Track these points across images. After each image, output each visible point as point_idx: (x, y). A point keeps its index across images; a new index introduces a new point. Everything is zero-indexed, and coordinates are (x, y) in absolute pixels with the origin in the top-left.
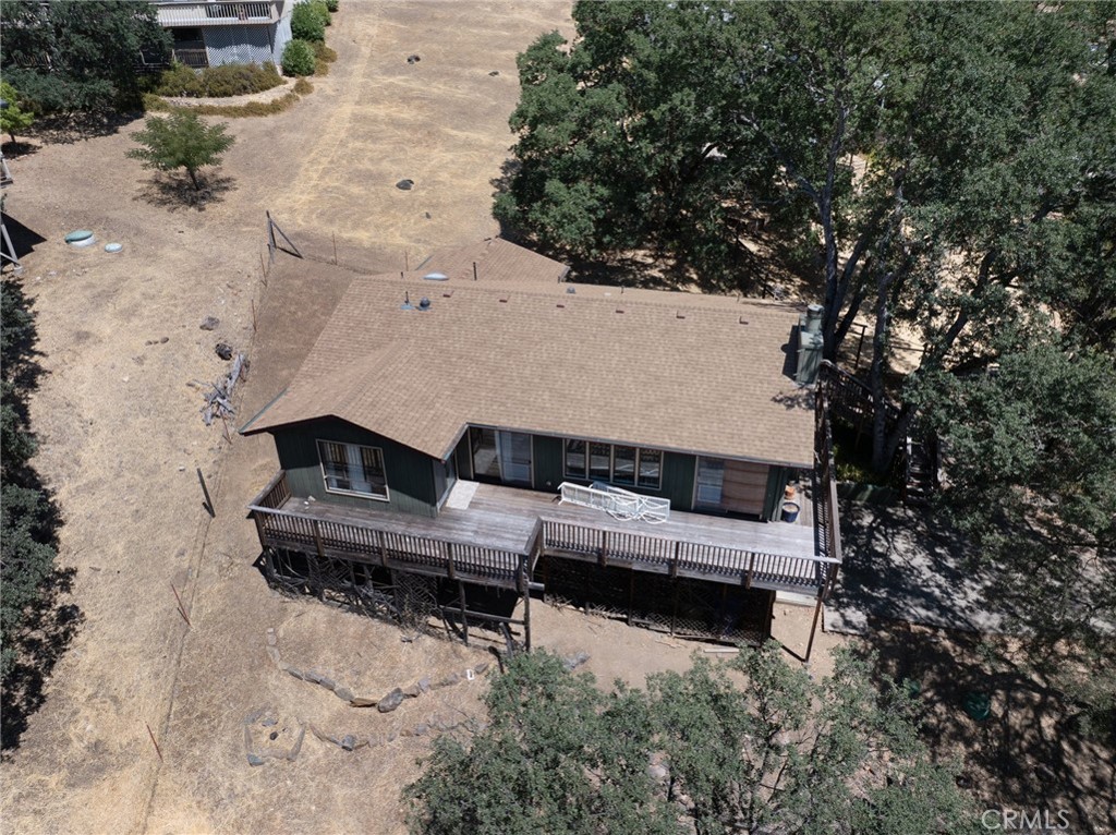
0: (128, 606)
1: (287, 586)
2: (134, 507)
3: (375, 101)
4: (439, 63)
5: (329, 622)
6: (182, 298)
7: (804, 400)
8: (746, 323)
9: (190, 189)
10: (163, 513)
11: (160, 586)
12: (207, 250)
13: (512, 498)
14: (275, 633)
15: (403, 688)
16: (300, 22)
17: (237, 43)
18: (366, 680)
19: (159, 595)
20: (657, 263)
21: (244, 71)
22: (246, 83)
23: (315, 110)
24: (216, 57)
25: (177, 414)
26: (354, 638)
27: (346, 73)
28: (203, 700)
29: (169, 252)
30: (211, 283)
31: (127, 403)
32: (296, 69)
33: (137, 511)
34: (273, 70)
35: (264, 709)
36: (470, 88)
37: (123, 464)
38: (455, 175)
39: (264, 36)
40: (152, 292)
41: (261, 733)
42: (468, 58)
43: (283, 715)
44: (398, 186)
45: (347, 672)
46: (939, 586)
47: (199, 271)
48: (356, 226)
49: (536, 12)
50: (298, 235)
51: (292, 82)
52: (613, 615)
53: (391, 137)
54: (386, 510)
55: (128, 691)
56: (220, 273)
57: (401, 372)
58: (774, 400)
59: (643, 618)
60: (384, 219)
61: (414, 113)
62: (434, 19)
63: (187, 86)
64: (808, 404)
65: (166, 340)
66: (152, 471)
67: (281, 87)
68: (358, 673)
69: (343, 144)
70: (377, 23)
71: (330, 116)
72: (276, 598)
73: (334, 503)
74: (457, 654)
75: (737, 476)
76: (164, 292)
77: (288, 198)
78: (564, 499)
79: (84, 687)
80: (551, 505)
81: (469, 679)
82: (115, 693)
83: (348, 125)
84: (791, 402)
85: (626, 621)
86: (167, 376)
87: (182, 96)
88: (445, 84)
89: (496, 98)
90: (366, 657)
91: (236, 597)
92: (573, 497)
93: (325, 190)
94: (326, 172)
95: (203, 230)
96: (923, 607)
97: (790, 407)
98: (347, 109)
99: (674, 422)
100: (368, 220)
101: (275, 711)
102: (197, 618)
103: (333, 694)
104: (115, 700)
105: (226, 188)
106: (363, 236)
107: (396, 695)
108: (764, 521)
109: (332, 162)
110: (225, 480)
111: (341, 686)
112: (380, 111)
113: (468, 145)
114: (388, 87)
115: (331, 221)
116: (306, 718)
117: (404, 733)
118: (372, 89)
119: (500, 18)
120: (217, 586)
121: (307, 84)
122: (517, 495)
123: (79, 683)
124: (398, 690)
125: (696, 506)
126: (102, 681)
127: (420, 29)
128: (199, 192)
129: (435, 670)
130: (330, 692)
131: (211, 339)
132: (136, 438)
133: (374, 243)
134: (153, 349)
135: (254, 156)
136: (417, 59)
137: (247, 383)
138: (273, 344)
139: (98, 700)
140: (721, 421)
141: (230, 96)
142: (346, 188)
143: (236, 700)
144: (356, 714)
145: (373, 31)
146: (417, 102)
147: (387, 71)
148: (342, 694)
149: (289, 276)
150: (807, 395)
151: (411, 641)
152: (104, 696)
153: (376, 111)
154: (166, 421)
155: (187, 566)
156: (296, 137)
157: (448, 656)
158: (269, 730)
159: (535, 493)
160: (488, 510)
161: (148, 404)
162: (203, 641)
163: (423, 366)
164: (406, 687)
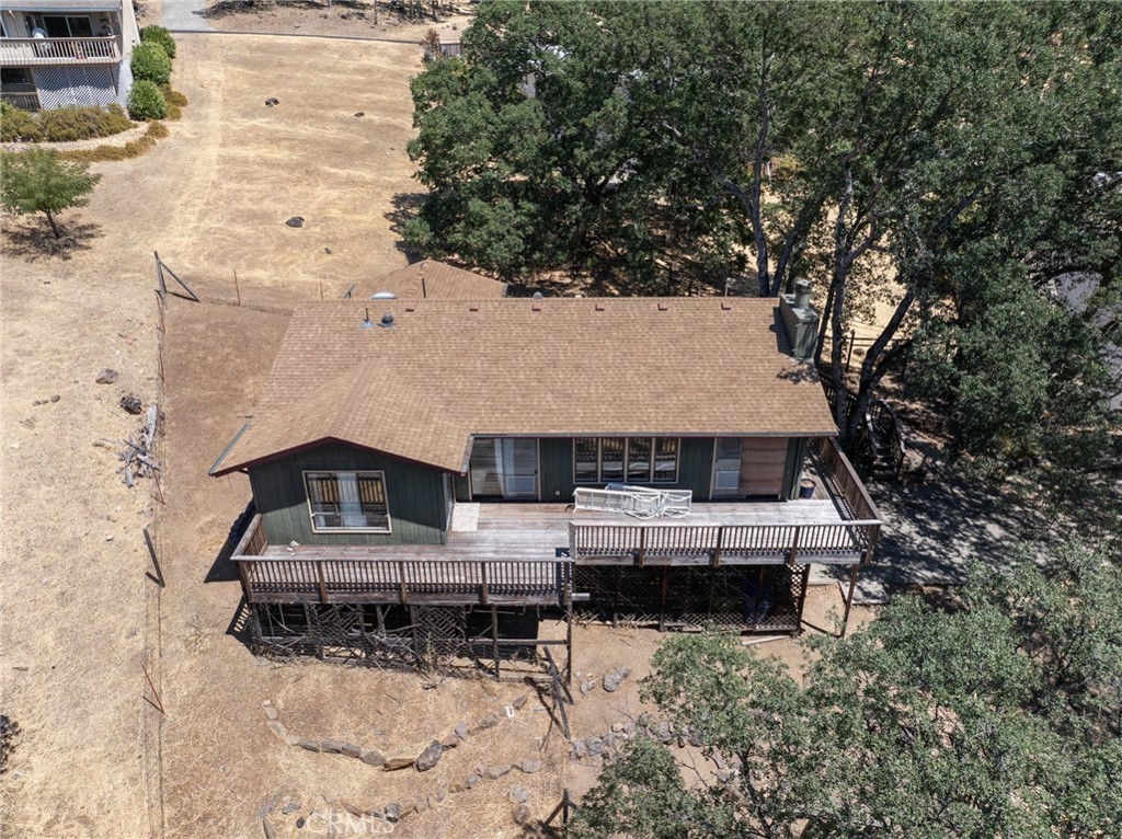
0: (76, 705)
1: (278, 649)
2: (58, 590)
3: (241, 143)
4: (299, 106)
5: (335, 681)
6: (66, 352)
7: (808, 374)
8: (729, 309)
9: (48, 237)
10: (97, 591)
11: (114, 673)
12: (83, 300)
13: (522, 513)
14: (273, 705)
15: (440, 739)
16: (142, 65)
17: (75, 85)
18: (393, 738)
19: (115, 686)
20: (576, 282)
21: (90, 114)
22: (93, 126)
23: (177, 153)
24: (49, 100)
25: (88, 478)
26: (370, 694)
27: (200, 117)
28: (202, 799)
29: (36, 304)
30: (98, 334)
31: (20, 473)
32: (147, 112)
33: (63, 593)
34: (120, 112)
35: (281, 794)
36: (340, 129)
37: (32, 543)
38: (345, 211)
39: (105, 77)
40: (28, 348)
41: (283, 822)
42: (328, 101)
43: (305, 797)
44: (288, 223)
45: (371, 733)
46: (933, 548)
47: (80, 322)
48: (251, 265)
49: (385, 59)
50: (189, 278)
51: (144, 127)
52: (644, 623)
53: (266, 177)
54: (388, 544)
55: (101, 806)
56: (106, 323)
57: (385, 389)
58: (779, 376)
59: (675, 621)
60: (281, 257)
61: (287, 152)
62: (281, 65)
63: (21, 129)
64: (812, 377)
65: (57, 399)
66: (72, 546)
67: (132, 131)
68: (383, 733)
69: (215, 185)
70: (222, 69)
71: (194, 159)
72: (263, 666)
73: (321, 544)
74: (491, 693)
75: (755, 457)
76: (43, 348)
77: (167, 242)
78: (578, 506)
79: (38, 813)
80: (565, 515)
81: (510, 716)
82: (83, 812)
83: (217, 167)
84: (796, 377)
85: (657, 627)
86: (66, 437)
87: (15, 141)
88: (311, 125)
89: (367, 137)
90: (387, 713)
91: (214, 672)
92: (586, 503)
93: (207, 231)
94: (203, 215)
95: (74, 279)
96: (927, 569)
97: (796, 382)
98: (213, 152)
99: (690, 408)
100: (263, 258)
101: (294, 793)
102: (171, 704)
103: (360, 761)
104: (84, 820)
105: (92, 236)
106: (262, 275)
107: (434, 748)
108: (783, 500)
109: (208, 203)
110: (167, 544)
111: (368, 751)
112: (250, 152)
113: (350, 182)
114: (250, 129)
115: (222, 262)
116: (334, 794)
117: (454, 788)
118: (234, 132)
119: (351, 65)
120: (187, 664)
121: (162, 127)
122: (526, 510)
123: (30, 809)
124: (436, 743)
125: (713, 496)
126: (61, 801)
127: (270, 75)
128: (60, 240)
129: (469, 714)
130: (355, 760)
131: (113, 393)
132: (41, 511)
133: (276, 281)
134: (43, 410)
135: (116, 201)
136: (276, 102)
137: (166, 437)
138: (187, 393)
139: (61, 826)
140: (735, 402)
141: (75, 140)
142: (230, 228)
143: (244, 790)
144: (391, 779)
145: (221, 76)
146: (286, 143)
147: (246, 115)
148: (371, 760)
149: (188, 321)
150: (808, 369)
151: (434, 687)
152: (68, 818)
153: (245, 153)
154: (76, 488)
155: (142, 646)
156: (162, 180)
157: (480, 697)
158: (293, 817)
159: (544, 505)
160: (500, 528)
161: (50, 471)
162: (186, 730)
163: (404, 383)
164: (443, 736)
